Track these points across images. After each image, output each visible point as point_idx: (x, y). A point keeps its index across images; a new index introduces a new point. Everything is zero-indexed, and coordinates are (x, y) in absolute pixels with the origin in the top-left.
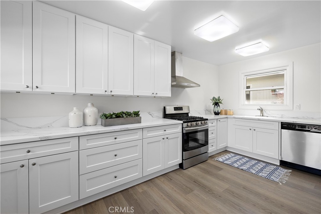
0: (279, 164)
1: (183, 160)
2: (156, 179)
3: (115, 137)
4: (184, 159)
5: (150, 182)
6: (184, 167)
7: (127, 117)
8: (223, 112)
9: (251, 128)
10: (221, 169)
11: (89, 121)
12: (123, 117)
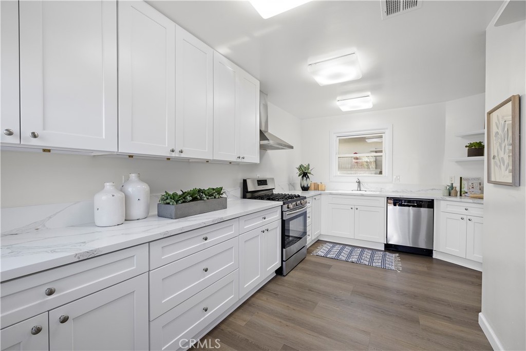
0: (383, 249)
1: (282, 261)
2: (253, 299)
3: (205, 236)
4: (284, 259)
5: (246, 305)
6: (285, 273)
7: (208, 199)
8: (312, 187)
9: (352, 207)
10: (329, 267)
11: (138, 209)
12: (201, 199)
